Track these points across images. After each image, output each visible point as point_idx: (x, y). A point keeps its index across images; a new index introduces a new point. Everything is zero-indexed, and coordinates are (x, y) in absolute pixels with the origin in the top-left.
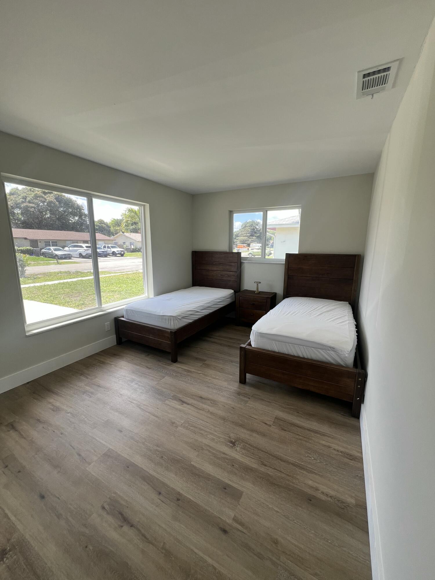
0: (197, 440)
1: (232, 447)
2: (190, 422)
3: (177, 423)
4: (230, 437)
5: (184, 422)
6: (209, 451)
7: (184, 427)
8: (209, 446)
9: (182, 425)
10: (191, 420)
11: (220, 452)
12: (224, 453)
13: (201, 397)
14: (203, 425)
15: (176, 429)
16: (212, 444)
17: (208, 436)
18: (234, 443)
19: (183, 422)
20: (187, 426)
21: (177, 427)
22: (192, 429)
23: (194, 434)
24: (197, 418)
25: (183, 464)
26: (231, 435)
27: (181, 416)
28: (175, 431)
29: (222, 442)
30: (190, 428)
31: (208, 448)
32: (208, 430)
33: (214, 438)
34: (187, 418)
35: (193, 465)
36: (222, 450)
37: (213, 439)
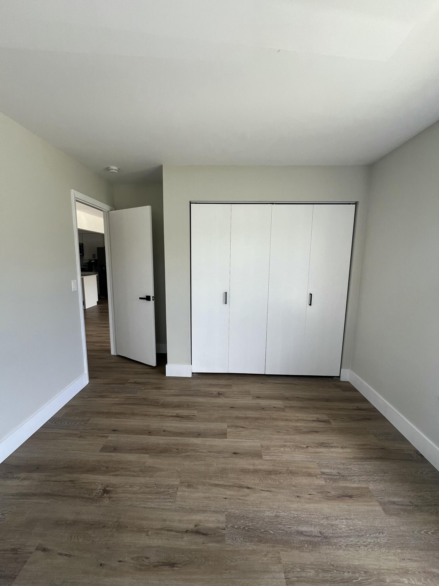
0: (150, 477)
1: (107, 487)
2: (169, 496)
3: (184, 489)
4: (110, 498)
5: (177, 494)
6: (134, 471)
7: (172, 486)
8: (134, 476)
9: (178, 488)
10: (169, 502)
11: (122, 475)
12: (116, 475)
13: (172, 565)
14: (149, 500)
15: (181, 480)
16: (131, 480)
17: (138, 488)
18: (105, 491)
19: (179, 493)
20: (170, 490)
21: (182, 483)
22: (161, 488)
23: (156, 483)
24: (163, 509)
25: (156, 451)
26: (108, 501)
27: (185, 502)
28: (181, 477)
29: (120, 487)
30: (165, 488)
31: (135, 474)
32: (140, 496)
33: (130, 489)
34: (176, 502)
35: (146, 454)
36: (120, 478)
37: (131, 486)
